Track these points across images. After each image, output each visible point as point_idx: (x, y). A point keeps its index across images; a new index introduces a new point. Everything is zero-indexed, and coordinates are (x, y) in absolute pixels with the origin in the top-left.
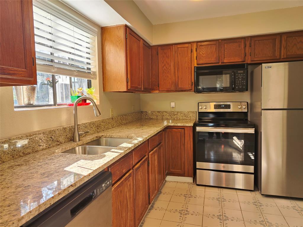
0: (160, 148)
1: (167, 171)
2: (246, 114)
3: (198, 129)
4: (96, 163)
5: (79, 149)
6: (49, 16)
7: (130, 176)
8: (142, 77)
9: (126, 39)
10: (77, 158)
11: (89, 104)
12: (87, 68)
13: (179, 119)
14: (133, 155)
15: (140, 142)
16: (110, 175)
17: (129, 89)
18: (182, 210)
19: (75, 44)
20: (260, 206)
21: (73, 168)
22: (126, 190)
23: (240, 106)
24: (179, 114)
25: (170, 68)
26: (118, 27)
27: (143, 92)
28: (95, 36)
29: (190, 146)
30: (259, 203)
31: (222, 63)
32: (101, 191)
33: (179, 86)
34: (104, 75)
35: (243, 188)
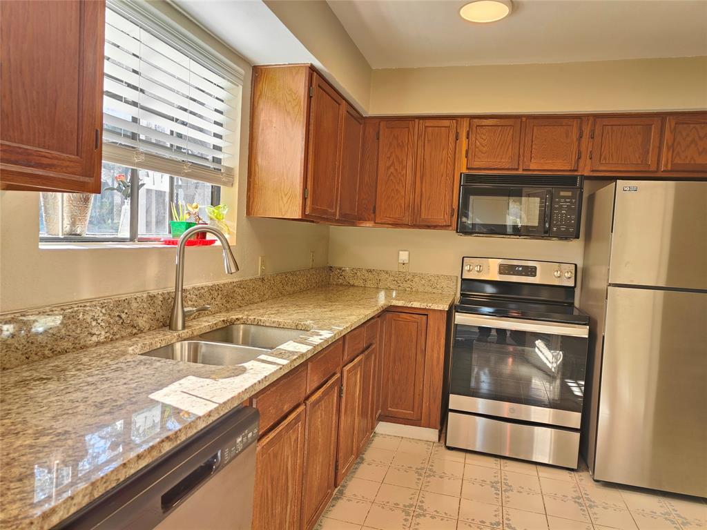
0: (368, 358)
1: (380, 411)
2: (570, 291)
3: (460, 318)
4: (224, 386)
5: (182, 349)
6: (136, 31)
7: (297, 419)
8: (337, 189)
9: (310, 98)
10: (179, 371)
11: (212, 242)
12: (213, 157)
13: (417, 292)
14: (309, 372)
15: (326, 340)
16: (256, 415)
17: (307, 213)
18: (411, 506)
19: (191, 101)
20: (591, 507)
21: (170, 395)
22: (287, 451)
23: (559, 272)
24: (416, 279)
25: (404, 172)
26: (292, 69)
27: (339, 223)
28: (238, 86)
29: (438, 358)
30: (588, 499)
31: (523, 170)
32: (233, 454)
33: (423, 216)
34: (252, 177)
35: (551, 463)
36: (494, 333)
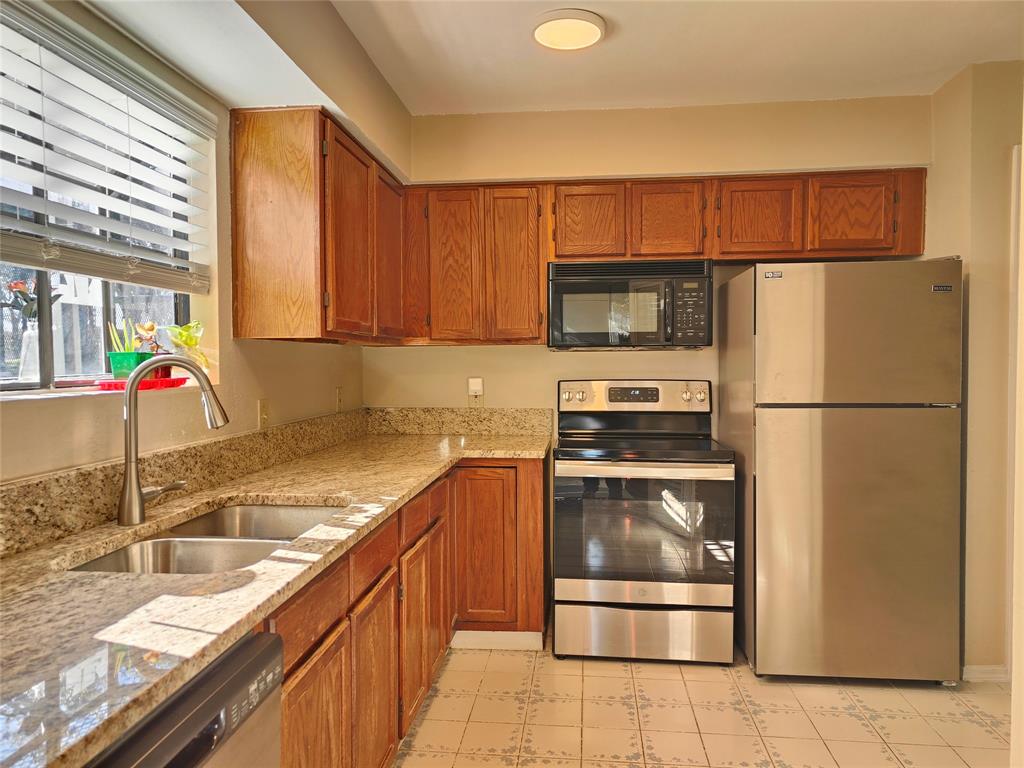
0: (435, 538)
1: (456, 615)
2: (703, 418)
3: (563, 468)
4: (221, 605)
5: (142, 554)
6: (33, 50)
7: (338, 644)
8: (373, 291)
9: (323, 157)
10: (142, 590)
11: (183, 381)
12: (175, 250)
13: (498, 435)
14: (352, 568)
15: (375, 519)
16: (278, 644)
17: (329, 329)
18: (513, 749)
19: (132, 162)
20: (755, 712)
21: (129, 631)
22: (327, 694)
23: (688, 394)
24: (496, 417)
25: (469, 263)
26: (294, 114)
27: (376, 341)
28: (208, 140)
29: (535, 529)
30: (751, 703)
31: (633, 255)
32: (245, 711)
33: (499, 327)
34: (240, 278)
35: (694, 659)
36: (603, 485)
